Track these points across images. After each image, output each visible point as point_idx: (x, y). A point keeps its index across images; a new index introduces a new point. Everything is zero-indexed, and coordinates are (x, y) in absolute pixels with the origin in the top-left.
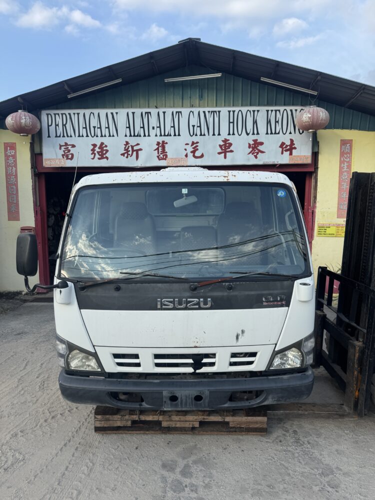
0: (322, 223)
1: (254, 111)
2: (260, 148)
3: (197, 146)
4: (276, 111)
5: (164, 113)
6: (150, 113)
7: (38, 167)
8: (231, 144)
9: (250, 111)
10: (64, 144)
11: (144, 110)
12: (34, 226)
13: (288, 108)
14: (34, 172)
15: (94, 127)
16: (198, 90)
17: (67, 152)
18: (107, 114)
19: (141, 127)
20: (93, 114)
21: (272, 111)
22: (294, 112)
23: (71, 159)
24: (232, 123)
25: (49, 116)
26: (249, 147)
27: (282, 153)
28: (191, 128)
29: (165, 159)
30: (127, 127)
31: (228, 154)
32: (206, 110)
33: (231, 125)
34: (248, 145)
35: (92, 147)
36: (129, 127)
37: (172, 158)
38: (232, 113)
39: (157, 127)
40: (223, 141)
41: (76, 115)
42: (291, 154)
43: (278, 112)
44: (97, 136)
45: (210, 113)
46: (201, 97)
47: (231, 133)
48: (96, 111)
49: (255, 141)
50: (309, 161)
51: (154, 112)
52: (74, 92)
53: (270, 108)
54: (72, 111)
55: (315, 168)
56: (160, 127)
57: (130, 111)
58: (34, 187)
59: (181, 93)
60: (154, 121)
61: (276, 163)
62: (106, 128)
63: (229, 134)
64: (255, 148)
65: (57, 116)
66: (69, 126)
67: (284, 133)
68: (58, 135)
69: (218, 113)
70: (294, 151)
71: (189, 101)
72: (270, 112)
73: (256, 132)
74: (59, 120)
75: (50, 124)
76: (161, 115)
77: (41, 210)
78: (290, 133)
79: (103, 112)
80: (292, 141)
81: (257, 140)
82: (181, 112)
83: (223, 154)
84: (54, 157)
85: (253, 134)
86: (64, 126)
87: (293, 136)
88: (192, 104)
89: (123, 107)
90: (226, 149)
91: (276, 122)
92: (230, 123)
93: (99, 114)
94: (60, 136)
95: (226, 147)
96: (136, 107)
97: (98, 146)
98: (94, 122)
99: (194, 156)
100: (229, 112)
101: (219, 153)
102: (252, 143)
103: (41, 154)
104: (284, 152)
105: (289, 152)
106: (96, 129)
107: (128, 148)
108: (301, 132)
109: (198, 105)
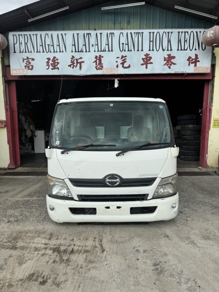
0: (216, 118)
1: (168, 33)
2: (173, 61)
3: (126, 59)
4: (185, 32)
5: (101, 34)
6: (90, 34)
7: (7, 76)
8: (151, 58)
9: (166, 33)
10: (26, 58)
11: (86, 32)
12: (5, 120)
13: (195, 30)
14: (5, 79)
15: (49, 45)
16: (126, 17)
17: (28, 64)
18: (58, 35)
19: (83, 45)
20: (48, 35)
21: (182, 32)
22: (199, 33)
23: (32, 69)
24: (152, 41)
25: (15, 36)
26: (165, 60)
27: (189, 65)
28: (121, 45)
29: (101, 69)
30: (73, 45)
31: (149, 65)
32: (133, 31)
33: (151, 43)
34: (164, 59)
35: (47, 60)
36: (75, 45)
37: (107, 69)
38: (152, 34)
39: (96, 45)
40: (145, 55)
41: (35, 36)
42: (195, 66)
43: (186, 33)
44: (51, 52)
45: (136, 34)
46: (129, 22)
47: (151, 49)
48: (49, 33)
49: (169, 55)
50: (209, 71)
51: (93, 33)
52: (33, 17)
53: (181, 30)
54: (31, 33)
55: (212, 77)
56: (97, 45)
57: (76, 32)
58: (4, 91)
59: (113, 19)
60: (93, 40)
61: (184, 72)
62: (57, 45)
63: (150, 50)
64: (169, 60)
65: (20, 36)
66: (29, 44)
67: (191, 49)
68: (22, 51)
69: (141, 34)
70: (198, 63)
71: (119, 25)
72: (180, 33)
73: (169, 49)
74: (22, 40)
75: (15, 43)
76: (99, 35)
77: (10, 108)
78: (196, 50)
79: (55, 33)
80: (196, 55)
81: (170, 55)
82: (113, 33)
83: (145, 65)
84: (19, 68)
85: (168, 50)
86: (26, 44)
87: (197, 52)
88: (122, 27)
89: (70, 30)
90: (147, 61)
91: (185, 41)
92: (150, 41)
93: (52, 35)
94: (23, 52)
95: (147, 60)
96: (80, 29)
97: (51, 59)
98: (48, 41)
99: (123, 67)
100: (150, 33)
101: (142, 65)
102: (167, 57)
103: (9, 66)
104: (190, 64)
105: (194, 64)
106: (50, 46)
107: (74, 61)
108: (204, 49)
109: (126, 28)
